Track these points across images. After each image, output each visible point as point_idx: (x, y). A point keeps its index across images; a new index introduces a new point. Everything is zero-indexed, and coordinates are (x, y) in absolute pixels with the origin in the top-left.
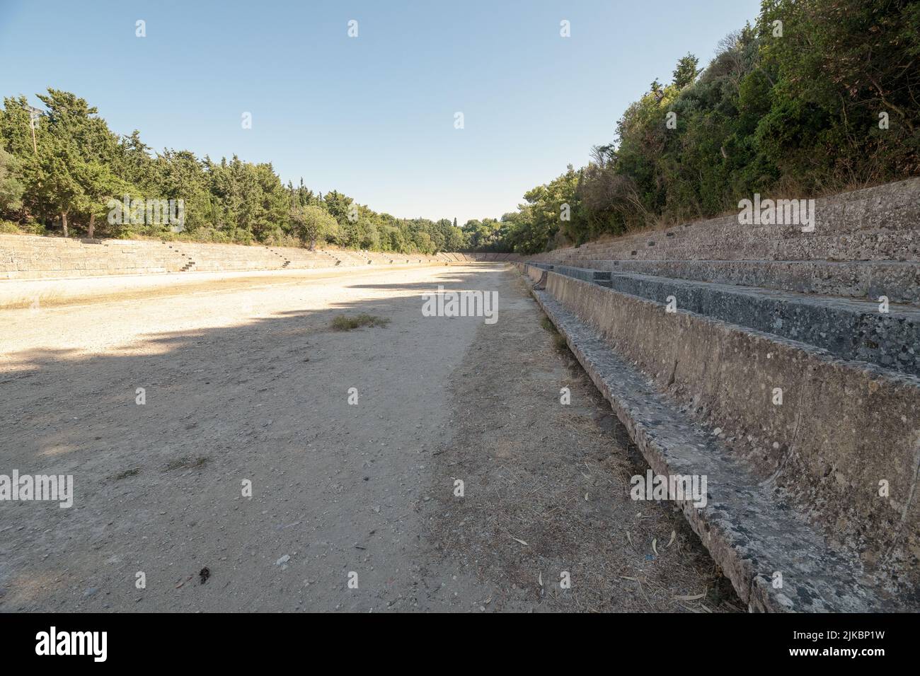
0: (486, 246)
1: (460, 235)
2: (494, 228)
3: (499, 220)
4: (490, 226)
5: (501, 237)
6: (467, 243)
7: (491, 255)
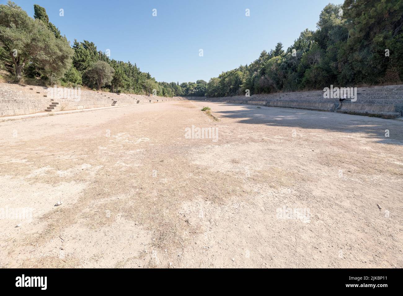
0: (191, 93)
1: (180, 88)
2: (194, 86)
3: (195, 83)
4: (193, 85)
5: (197, 90)
6: (184, 92)
7: (193, 97)
